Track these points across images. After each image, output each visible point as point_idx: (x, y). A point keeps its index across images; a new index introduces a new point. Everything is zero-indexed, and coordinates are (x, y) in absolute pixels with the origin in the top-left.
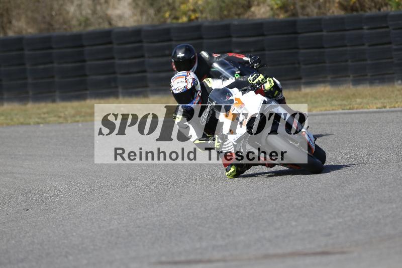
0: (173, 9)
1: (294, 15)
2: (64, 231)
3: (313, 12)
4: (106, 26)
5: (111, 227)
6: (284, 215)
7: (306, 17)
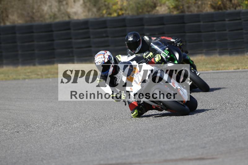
0: (108, 8)
1: (182, 12)
2: (40, 145)
3: (194, 10)
4: (66, 19)
5: (70, 143)
6: (177, 135)
7: (190, 13)
